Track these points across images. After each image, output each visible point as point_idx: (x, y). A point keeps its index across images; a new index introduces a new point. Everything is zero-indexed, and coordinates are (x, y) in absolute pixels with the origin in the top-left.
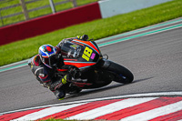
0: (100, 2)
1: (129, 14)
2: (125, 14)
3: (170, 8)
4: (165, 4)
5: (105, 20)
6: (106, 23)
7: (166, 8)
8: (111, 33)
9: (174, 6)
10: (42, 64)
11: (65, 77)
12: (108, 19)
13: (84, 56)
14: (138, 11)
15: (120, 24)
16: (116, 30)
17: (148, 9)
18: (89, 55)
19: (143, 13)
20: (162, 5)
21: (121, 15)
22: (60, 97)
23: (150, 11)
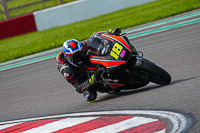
0: (35, 13)
1: (67, 26)
2: (63, 27)
3: (111, 20)
4: (105, 15)
5: (40, 33)
6: (42, 36)
7: (107, 20)
8: (47, 47)
9: (115, 18)
10: (66, 62)
11: (92, 77)
12: (45, 32)
13: (112, 54)
14: (76, 23)
15: (56, 37)
16: (53, 44)
17: (88, 21)
18: (118, 53)
19: (82, 25)
20: (102, 16)
21: (58, 28)
22: (90, 99)
23: (90, 23)
